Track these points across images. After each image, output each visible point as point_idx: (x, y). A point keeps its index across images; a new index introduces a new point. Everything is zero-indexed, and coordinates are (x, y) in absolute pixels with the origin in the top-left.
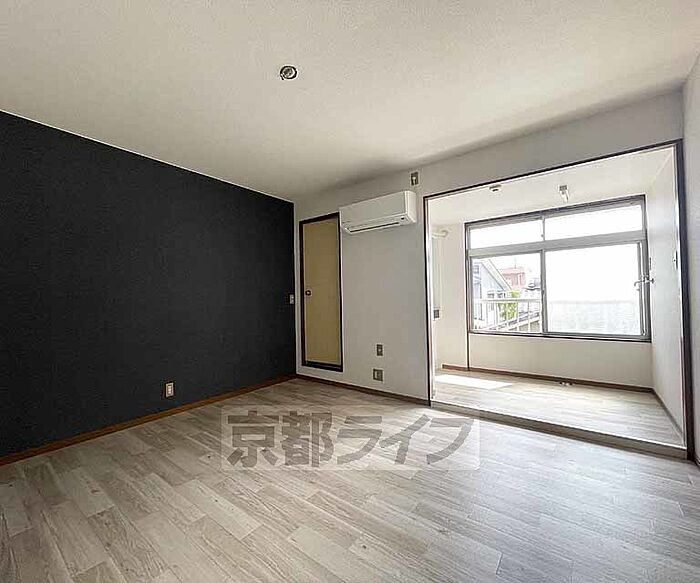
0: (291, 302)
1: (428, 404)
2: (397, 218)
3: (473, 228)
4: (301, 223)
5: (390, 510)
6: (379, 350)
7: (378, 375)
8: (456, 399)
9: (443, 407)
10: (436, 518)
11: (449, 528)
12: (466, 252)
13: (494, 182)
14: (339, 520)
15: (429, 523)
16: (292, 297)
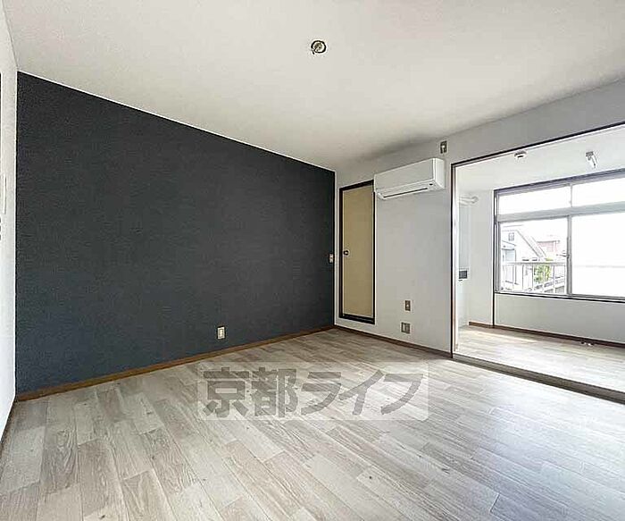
0: (331, 260)
1: (450, 356)
2: (426, 184)
3: (502, 195)
4: (341, 190)
5: (399, 447)
6: (408, 306)
7: (406, 328)
8: (478, 353)
9: (463, 360)
10: (441, 457)
11: (452, 467)
12: (495, 218)
13: (519, 149)
14: (350, 452)
15: (434, 461)
16: (332, 256)
